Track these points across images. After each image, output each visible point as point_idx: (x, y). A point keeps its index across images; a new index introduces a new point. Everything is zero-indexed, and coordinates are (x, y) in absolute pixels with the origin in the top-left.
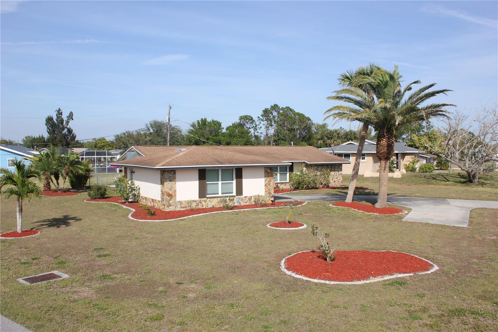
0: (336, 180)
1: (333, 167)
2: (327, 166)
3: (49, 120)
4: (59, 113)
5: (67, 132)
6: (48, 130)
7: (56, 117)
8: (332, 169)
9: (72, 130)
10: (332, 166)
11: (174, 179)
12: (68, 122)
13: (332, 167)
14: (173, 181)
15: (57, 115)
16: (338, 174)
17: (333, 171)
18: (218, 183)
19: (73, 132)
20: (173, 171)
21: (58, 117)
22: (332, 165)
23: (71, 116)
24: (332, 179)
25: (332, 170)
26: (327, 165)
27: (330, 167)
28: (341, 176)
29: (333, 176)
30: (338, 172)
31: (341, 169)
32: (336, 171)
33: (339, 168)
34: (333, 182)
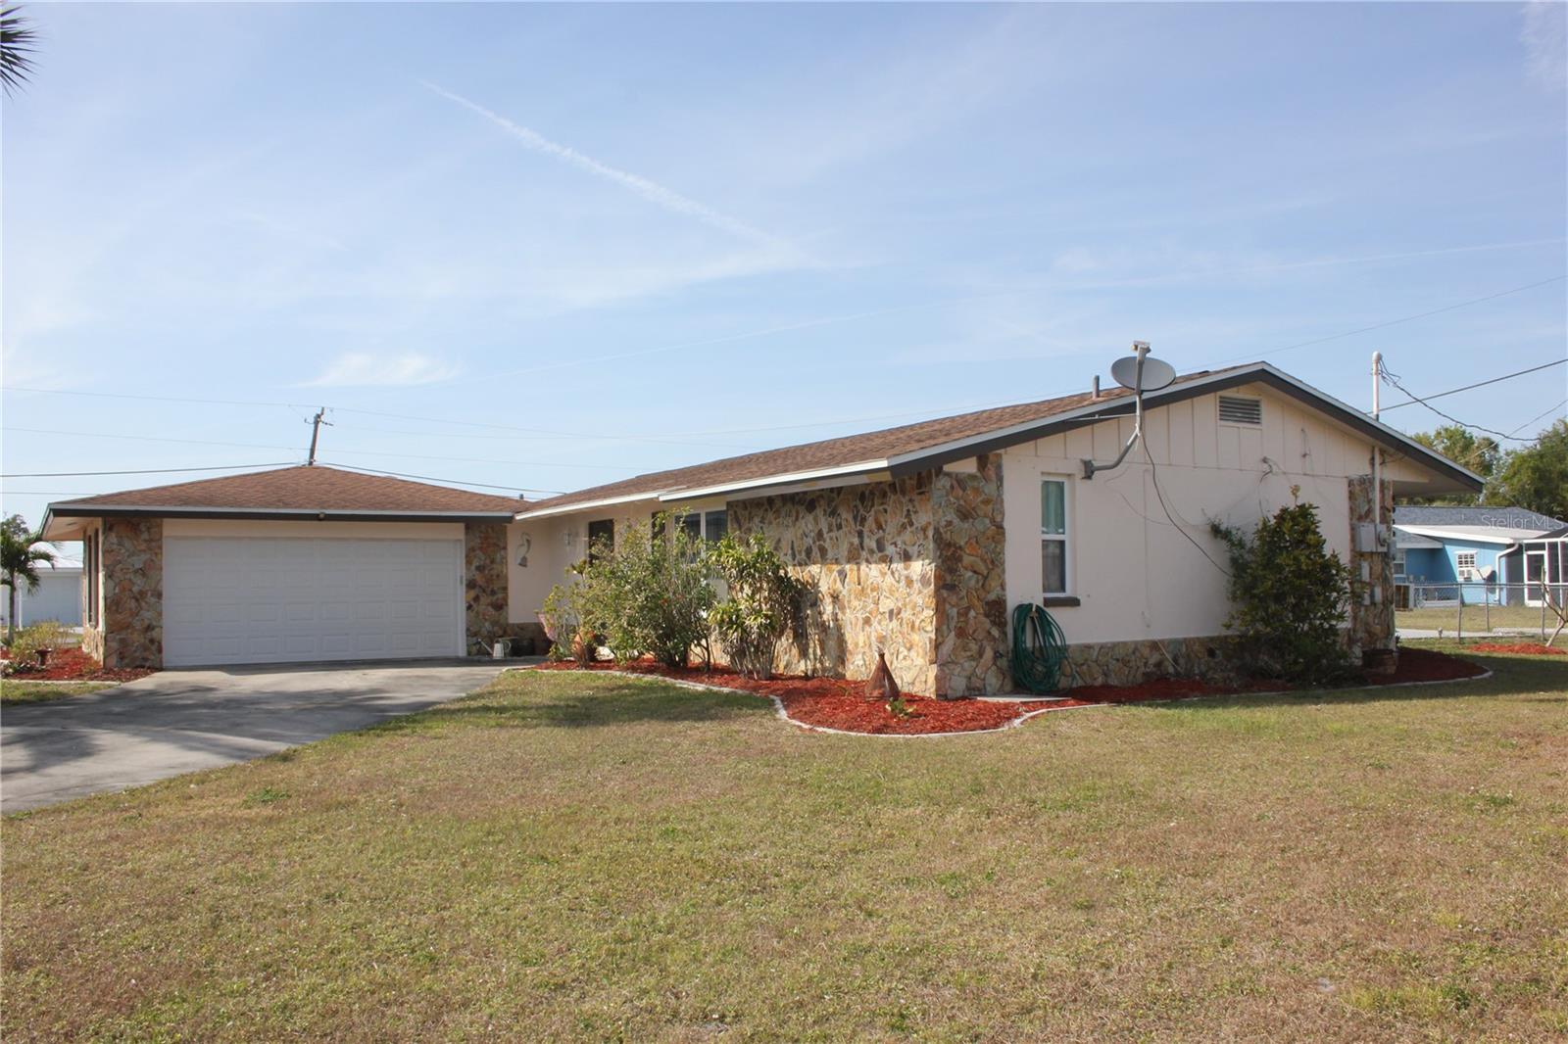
0: (887, 627)
1: (868, 515)
13: (863, 521)
24: (867, 621)
25: (862, 546)
27: (850, 519)
28: (925, 591)
29: (872, 590)
30: (907, 557)
31: (924, 530)
32: (890, 550)
33: (912, 524)
34: (870, 646)
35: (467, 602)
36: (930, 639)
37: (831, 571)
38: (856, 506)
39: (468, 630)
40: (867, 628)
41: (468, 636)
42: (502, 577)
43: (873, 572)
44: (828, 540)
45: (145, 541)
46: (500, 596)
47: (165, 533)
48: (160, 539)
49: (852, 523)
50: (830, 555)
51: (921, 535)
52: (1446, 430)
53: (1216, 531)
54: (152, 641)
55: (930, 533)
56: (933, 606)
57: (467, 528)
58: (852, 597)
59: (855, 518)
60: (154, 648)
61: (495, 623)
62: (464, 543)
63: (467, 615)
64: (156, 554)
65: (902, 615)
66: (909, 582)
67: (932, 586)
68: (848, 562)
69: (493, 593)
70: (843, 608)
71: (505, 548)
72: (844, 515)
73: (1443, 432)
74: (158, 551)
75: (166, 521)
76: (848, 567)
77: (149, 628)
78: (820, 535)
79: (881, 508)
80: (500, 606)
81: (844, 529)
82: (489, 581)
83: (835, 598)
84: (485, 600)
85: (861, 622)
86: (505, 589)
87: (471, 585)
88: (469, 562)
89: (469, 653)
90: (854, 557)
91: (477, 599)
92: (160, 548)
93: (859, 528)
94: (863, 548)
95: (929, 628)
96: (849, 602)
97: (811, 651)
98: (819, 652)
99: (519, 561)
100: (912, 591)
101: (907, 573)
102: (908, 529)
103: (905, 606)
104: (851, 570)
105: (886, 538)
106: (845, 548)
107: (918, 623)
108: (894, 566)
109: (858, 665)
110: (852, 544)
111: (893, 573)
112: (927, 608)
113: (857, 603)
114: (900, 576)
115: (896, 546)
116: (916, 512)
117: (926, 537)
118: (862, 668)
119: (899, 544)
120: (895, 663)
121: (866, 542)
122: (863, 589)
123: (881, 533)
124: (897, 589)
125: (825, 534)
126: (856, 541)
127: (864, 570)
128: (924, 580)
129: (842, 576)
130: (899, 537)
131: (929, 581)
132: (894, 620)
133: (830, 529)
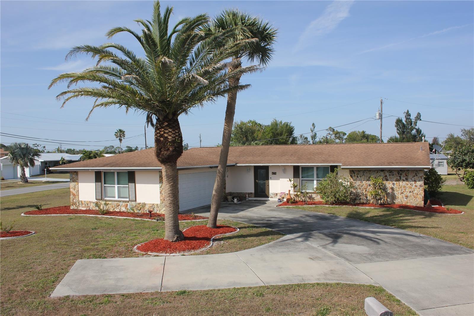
0: (409, 194)
1: (404, 174)
2: (390, 172)
3: (399, 122)
4: (408, 114)
5: (416, 133)
6: (398, 131)
7: (405, 119)
8: (400, 177)
9: (421, 130)
10: (400, 172)
11: (77, 180)
12: (416, 123)
13: (401, 174)
14: (76, 182)
15: (406, 116)
16: (414, 185)
17: (404, 180)
18: (115, 186)
19: (422, 133)
20: (75, 172)
21: (407, 119)
22: (401, 170)
23: (418, 117)
24: (402, 193)
26: (389, 170)
28: (421, 188)
29: (404, 187)
30: (415, 181)
31: (421, 177)
32: (410, 180)
33: (417, 176)
34: (403, 198)
36: (423, 196)
37: (390, 183)
40: (402, 194)
42: (225, 181)
43: (403, 184)
44: (389, 177)
49: (398, 175)
50: (389, 180)
51: (420, 178)
55: (423, 177)
56: (423, 190)
58: (397, 188)
59: (398, 174)
65: (414, 192)
66: (416, 186)
68: (396, 181)
69: (224, 185)
70: (394, 190)
72: (395, 173)
76: (395, 183)
78: (386, 176)
79: (407, 172)
80: (225, 188)
81: (395, 175)
83: (392, 189)
85: (400, 193)
86: (226, 184)
90: (398, 180)
94: (401, 179)
99: (227, 176)
100: (417, 188)
101: (415, 184)
102: (416, 176)
103: (415, 190)
104: (397, 183)
105: (408, 177)
106: (395, 179)
107: (418, 194)
108: (411, 183)
109: (399, 201)
110: (397, 178)
111: (411, 184)
112: (421, 191)
113: (399, 190)
114: (413, 185)
115: (412, 179)
116: (419, 174)
117: (421, 178)
118: (401, 202)
119: (413, 179)
120: (411, 201)
121: (402, 178)
122: (401, 187)
123: (407, 177)
124: (412, 187)
125: (388, 176)
126: (399, 178)
127: (401, 183)
128: (421, 186)
129: (393, 184)
130: (413, 177)
131: (422, 186)
132: (411, 193)
133: (390, 175)
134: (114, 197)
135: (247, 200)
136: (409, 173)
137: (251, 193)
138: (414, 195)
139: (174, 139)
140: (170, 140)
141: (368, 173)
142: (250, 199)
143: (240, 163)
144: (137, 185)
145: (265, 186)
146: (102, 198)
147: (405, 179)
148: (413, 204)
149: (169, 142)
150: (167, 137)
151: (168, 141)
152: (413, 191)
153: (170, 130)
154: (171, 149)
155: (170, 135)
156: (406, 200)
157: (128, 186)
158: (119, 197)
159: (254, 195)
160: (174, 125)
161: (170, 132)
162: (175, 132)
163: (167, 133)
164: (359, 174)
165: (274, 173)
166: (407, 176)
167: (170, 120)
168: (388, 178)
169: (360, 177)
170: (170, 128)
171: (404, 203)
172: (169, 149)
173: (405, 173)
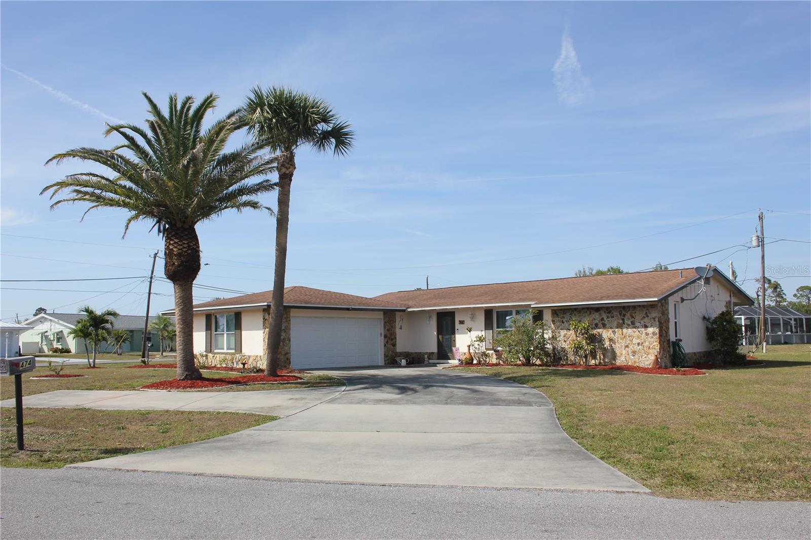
0: (637, 348)
2: (609, 313)
8: (623, 320)
10: (623, 312)
13: (624, 315)
16: (644, 332)
17: (628, 326)
18: (224, 334)
24: (627, 347)
25: (624, 323)
27: (618, 314)
28: (654, 337)
29: (629, 337)
30: (646, 327)
31: (654, 319)
32: (637, 324)
33: (648, 317)
34: (628, 354)
35: (384, 343)
36: (657, 352)
37: (608, 331)
38: (621, 311)
39: (385, 354)
40: (627, 349)
41: (384, 357)
42: (395, 334)
43: (628, 331)
44: (607, 321)
45: (285, 318)
46: (394, 341)
47: (291, 315)
48: (290, 318)
49: (619, 316)
50: (607, 326)
51: (653, 321)
52: (612, 268)
53: (704, 318)
54: (287, 359)
55: (657, 320)
56: (658, 341)
57: (384, 314)
58: (619, 339)
59: (620, 314)
60: (288, 362)
61: (393, 352)
62: (383, 320)
63: (385, 348)
64: (288, 323)
65: (644, 344)
66: (647, 334)
67: (658, 335)
68: (617, 328)
69: (392, 340)
70: (615, 343)
71: (395, 322)
72: (615, 313)
73: (610, 269)
74: (289, 322)
75: (292, 310)
76: (616, 330)
77: (287, 354)
78: (603, 319)
79: (634, 312)
80: (394, 345)
81: (615, 318)
82: (391, 335)
83: (611, 340)
84: (390, 342)
85: (624, 347)
86: (396, 338)
87: (385, 336)
88: (385, 328)
89: (385, 364)
90: (620, 326)
91: (387, 342)
92: (290, 321)
93: (622, 317)
94: (624, 324)
95: (657, 348)
96: (618, 341)
97: (598, 357)
98: (602, 357)
99: (400, 327)
100: (648, 337)
101: (646, 331)
102: (646, 318)
103: (645, 341)
104: (618, 331)
105: (635, 320)
106: (615, 324)
107: (651, 346)
108: (640, 329)
109: (623, 361)
110: (619, 322)
111: (639, 332)
112: (656, 342)
113: (621, 341)
114: (642, 332)
115: (640, 323)
116: (650, 313)
117: (655, 321)
118: (625, 361)
119: (642, 322)
120: (641, 359)
121: (626, 321)
122: (625, 337)
123: (633, 319)
124: (641, 337)
125: (605, 319)
126: (621, 321)
127: (625, 330)
128: (654, 333)
129: (614, 332)
130: (642, 319)
131: (656, 334)
132: (640, 346)
133: (608, 318)
134: (223, 349)
135: (426, 362)
136: (635, 312)
137: (433, 353)
138: (644, 350)
139: (180, 251)
140: (175, 253)
141: (578, 315)
142: (431, 361)
143: (413, 307)
144: (243, 332)
145: (451, 341)
146: (211, 350)
147: (630, 323)
148: (643, 365)
149: (175, 255)
150: (172, 249)
151: (173, 254)
152: (642, 343)
153: (176, 241)
154: (176, 264)
155: (175, 247)
156: (632, 357)
157: (234, 332)
158: (227, 349)
159: (436, 356)
160: (182, 235)
161: (175, 243)
162: (182, 243)
163: (172, 245)
164: (564, 317)
165: (462, 322)
166: (633, 317)
167: (178, 229)
168: (606, 323)
169: (567, 321)
170: (176, 238)
171: (630, 364)
172: (174, 264)
173: (631, 313)
